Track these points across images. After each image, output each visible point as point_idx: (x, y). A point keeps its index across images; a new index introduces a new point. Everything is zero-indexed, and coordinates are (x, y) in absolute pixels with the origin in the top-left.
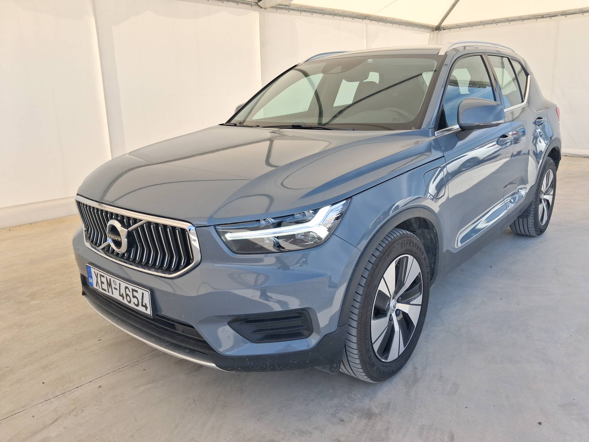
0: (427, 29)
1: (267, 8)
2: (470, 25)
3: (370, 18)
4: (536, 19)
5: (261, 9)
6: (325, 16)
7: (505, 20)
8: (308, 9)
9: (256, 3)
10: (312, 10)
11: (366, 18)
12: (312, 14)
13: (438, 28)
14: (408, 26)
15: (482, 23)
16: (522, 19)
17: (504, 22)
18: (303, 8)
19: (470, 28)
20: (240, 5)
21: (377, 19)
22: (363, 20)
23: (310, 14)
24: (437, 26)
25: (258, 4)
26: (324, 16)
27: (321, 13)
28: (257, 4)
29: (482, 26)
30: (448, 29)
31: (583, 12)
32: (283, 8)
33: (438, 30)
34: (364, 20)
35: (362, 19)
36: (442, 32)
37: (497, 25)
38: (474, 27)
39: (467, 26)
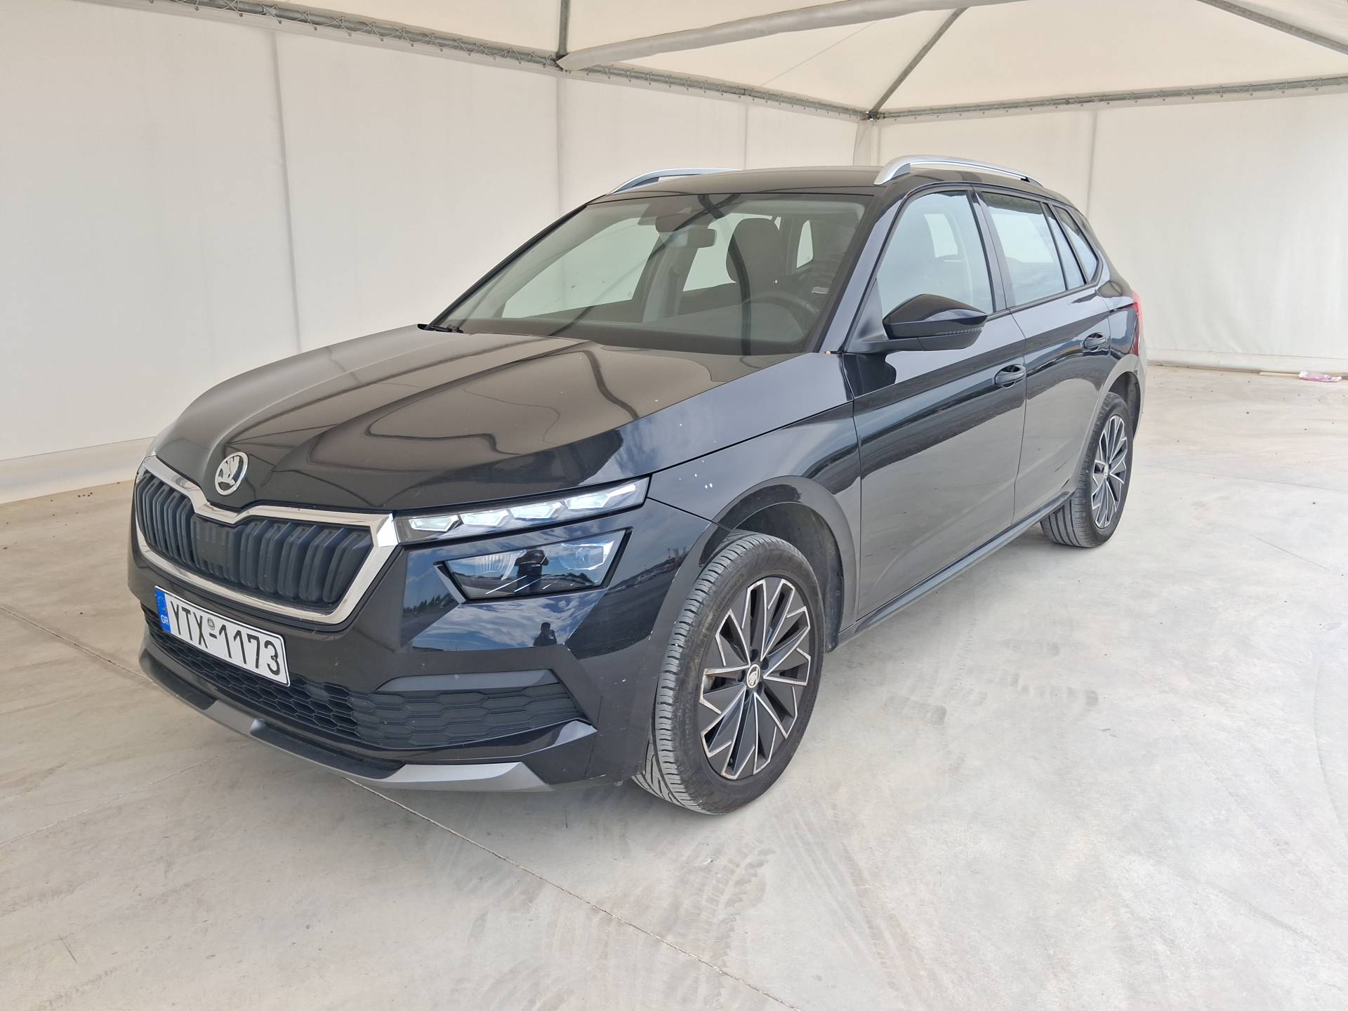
0: (854, 115)
1: (570, 72)
2: (934, 111)
3: (752, 93)
4: (1056, 106)
5: (560, 72)
6: (672, 86)
7: (998, 104)
8: (643, 73)
9: (551, 62)
11: (746, 92)
12: (650, 84)
13: (874, 115)
14: (820, 108)
15: (957, 110)
16: (1029, 104)
17: (997, 108)
18: (635, 70)
19: (935, 117)
21: (765, 95)
22: (740, 97)
24: (873, 109)
25: (558, 62)
26: (670, 87)
27: (667, 82)
29: (957, 115)
30: (893, 117)
31: (1136, 96)
32: (599, 71)
33: (874, 119)
34: (742, 97)
35: (739, 94)
36: (881, 121)
37: (984, 113)
38: (941, 116)
39: (928, 112)
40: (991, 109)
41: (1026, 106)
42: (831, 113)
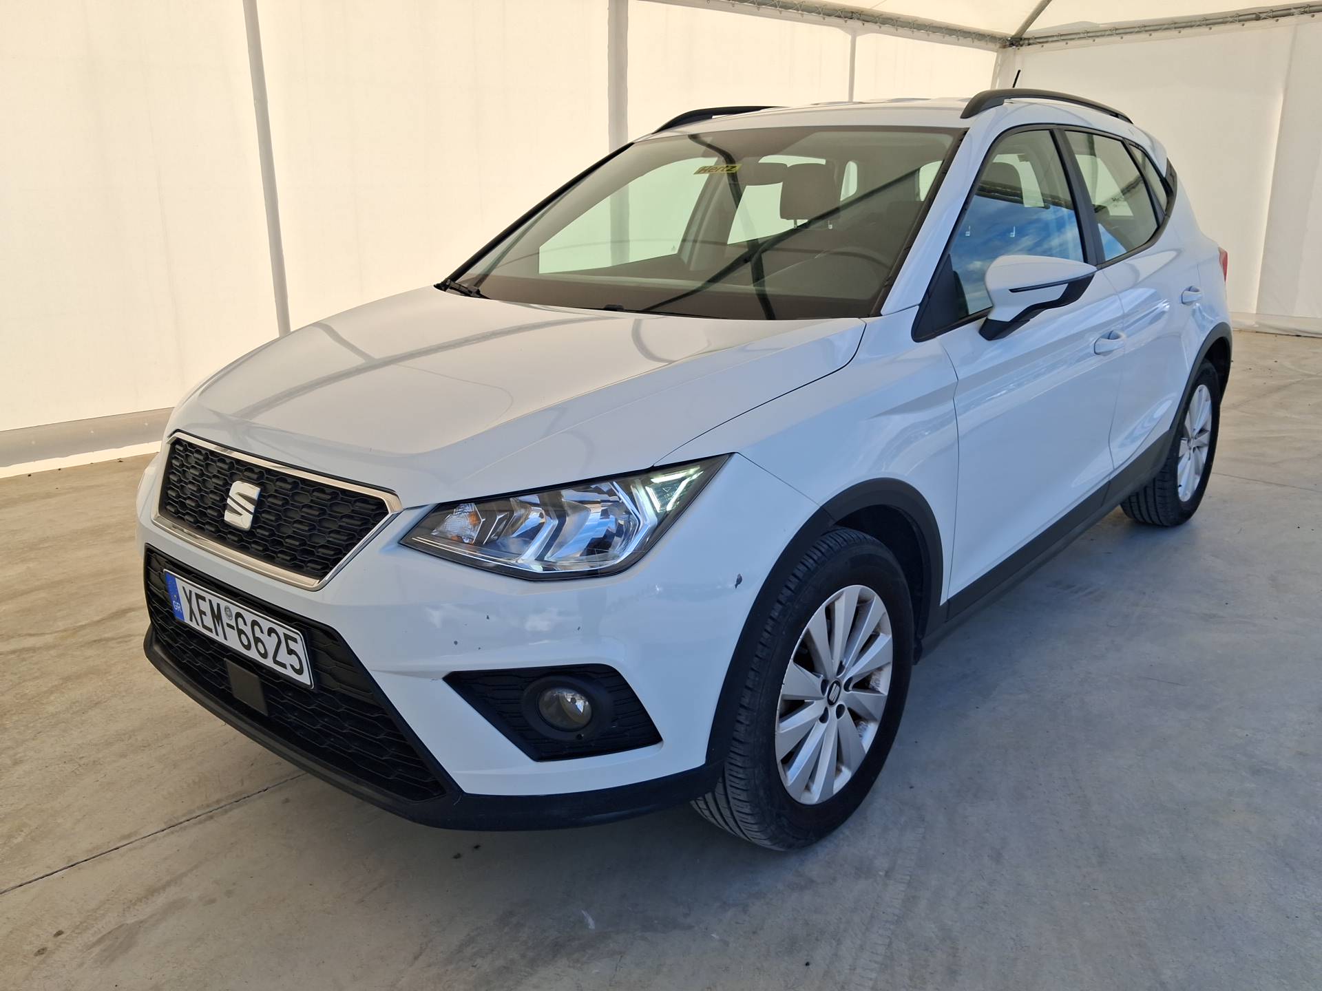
0: (991, 41)
2: (1091, 34)
3: (862, 17)
4: (1242, 23)
7: (1168, 24)
13: (1017, 41)
15: (1117, 32)
16: (1208, 22)
17: (1167, 28)
19: (1090, 41)
21: (877, 19)
22: (846, 21)
24: (1015, 35)
29: (1117, 38)
30: (1040, 43)
33: (1017, 46)
34: (850, 22)
35: (845, 18)
36: (1025, 49)
37: (1150, 35)
38: (1097, 40)
39: (1082, 36)
40: (1160, 29)
41: (1204, 25)
42: (961, 38)
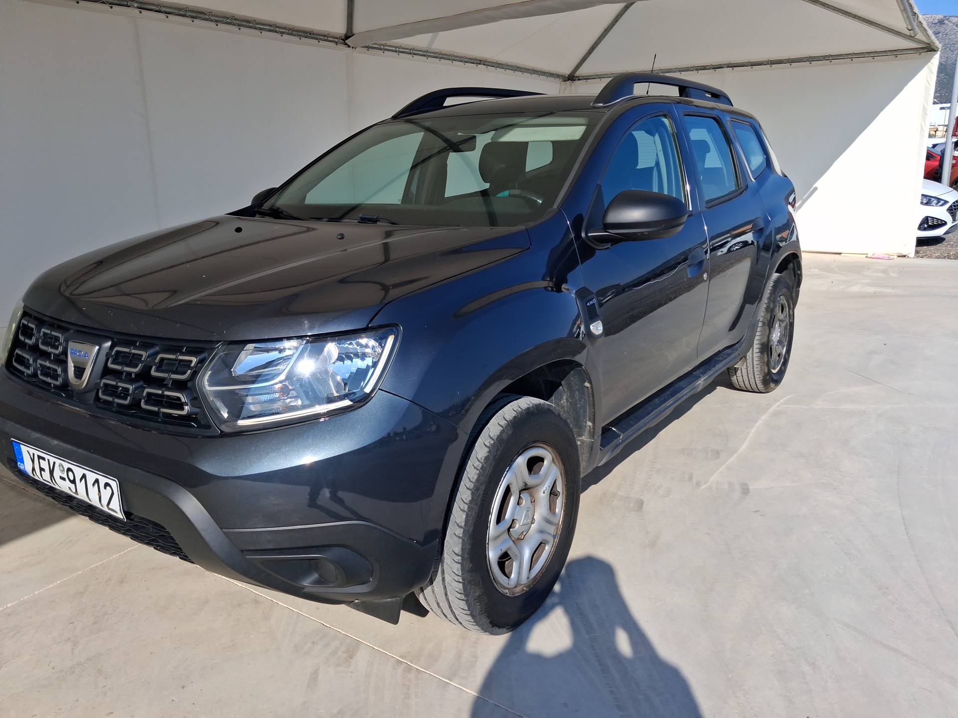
1: (355, 49)
5: (348, 48)
8: (408, 49)
9: (341, 41)
10: (414, 52)
11: (481, 63)
12: (413, 57)
14: (533, 74)
18: (402, 47)
20: (322, 43)
23: (410, 56)
28: (343, 41)
31: (752, 64)
32: (376, 48)
